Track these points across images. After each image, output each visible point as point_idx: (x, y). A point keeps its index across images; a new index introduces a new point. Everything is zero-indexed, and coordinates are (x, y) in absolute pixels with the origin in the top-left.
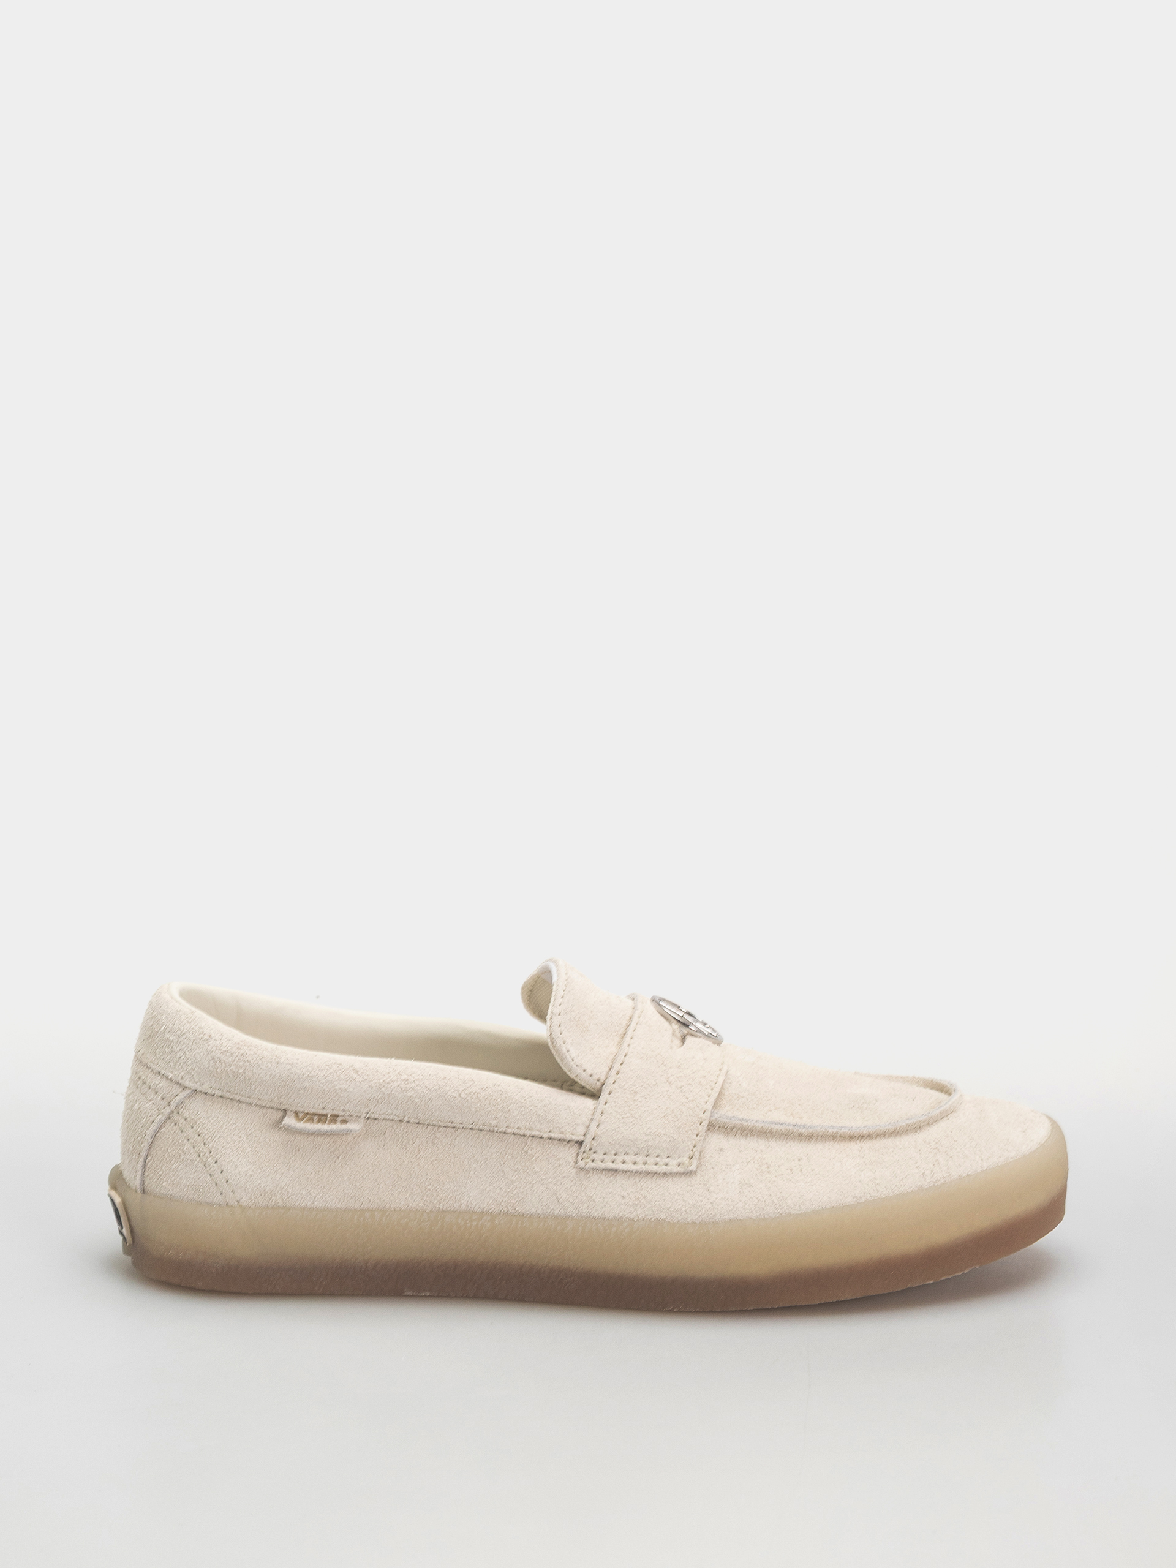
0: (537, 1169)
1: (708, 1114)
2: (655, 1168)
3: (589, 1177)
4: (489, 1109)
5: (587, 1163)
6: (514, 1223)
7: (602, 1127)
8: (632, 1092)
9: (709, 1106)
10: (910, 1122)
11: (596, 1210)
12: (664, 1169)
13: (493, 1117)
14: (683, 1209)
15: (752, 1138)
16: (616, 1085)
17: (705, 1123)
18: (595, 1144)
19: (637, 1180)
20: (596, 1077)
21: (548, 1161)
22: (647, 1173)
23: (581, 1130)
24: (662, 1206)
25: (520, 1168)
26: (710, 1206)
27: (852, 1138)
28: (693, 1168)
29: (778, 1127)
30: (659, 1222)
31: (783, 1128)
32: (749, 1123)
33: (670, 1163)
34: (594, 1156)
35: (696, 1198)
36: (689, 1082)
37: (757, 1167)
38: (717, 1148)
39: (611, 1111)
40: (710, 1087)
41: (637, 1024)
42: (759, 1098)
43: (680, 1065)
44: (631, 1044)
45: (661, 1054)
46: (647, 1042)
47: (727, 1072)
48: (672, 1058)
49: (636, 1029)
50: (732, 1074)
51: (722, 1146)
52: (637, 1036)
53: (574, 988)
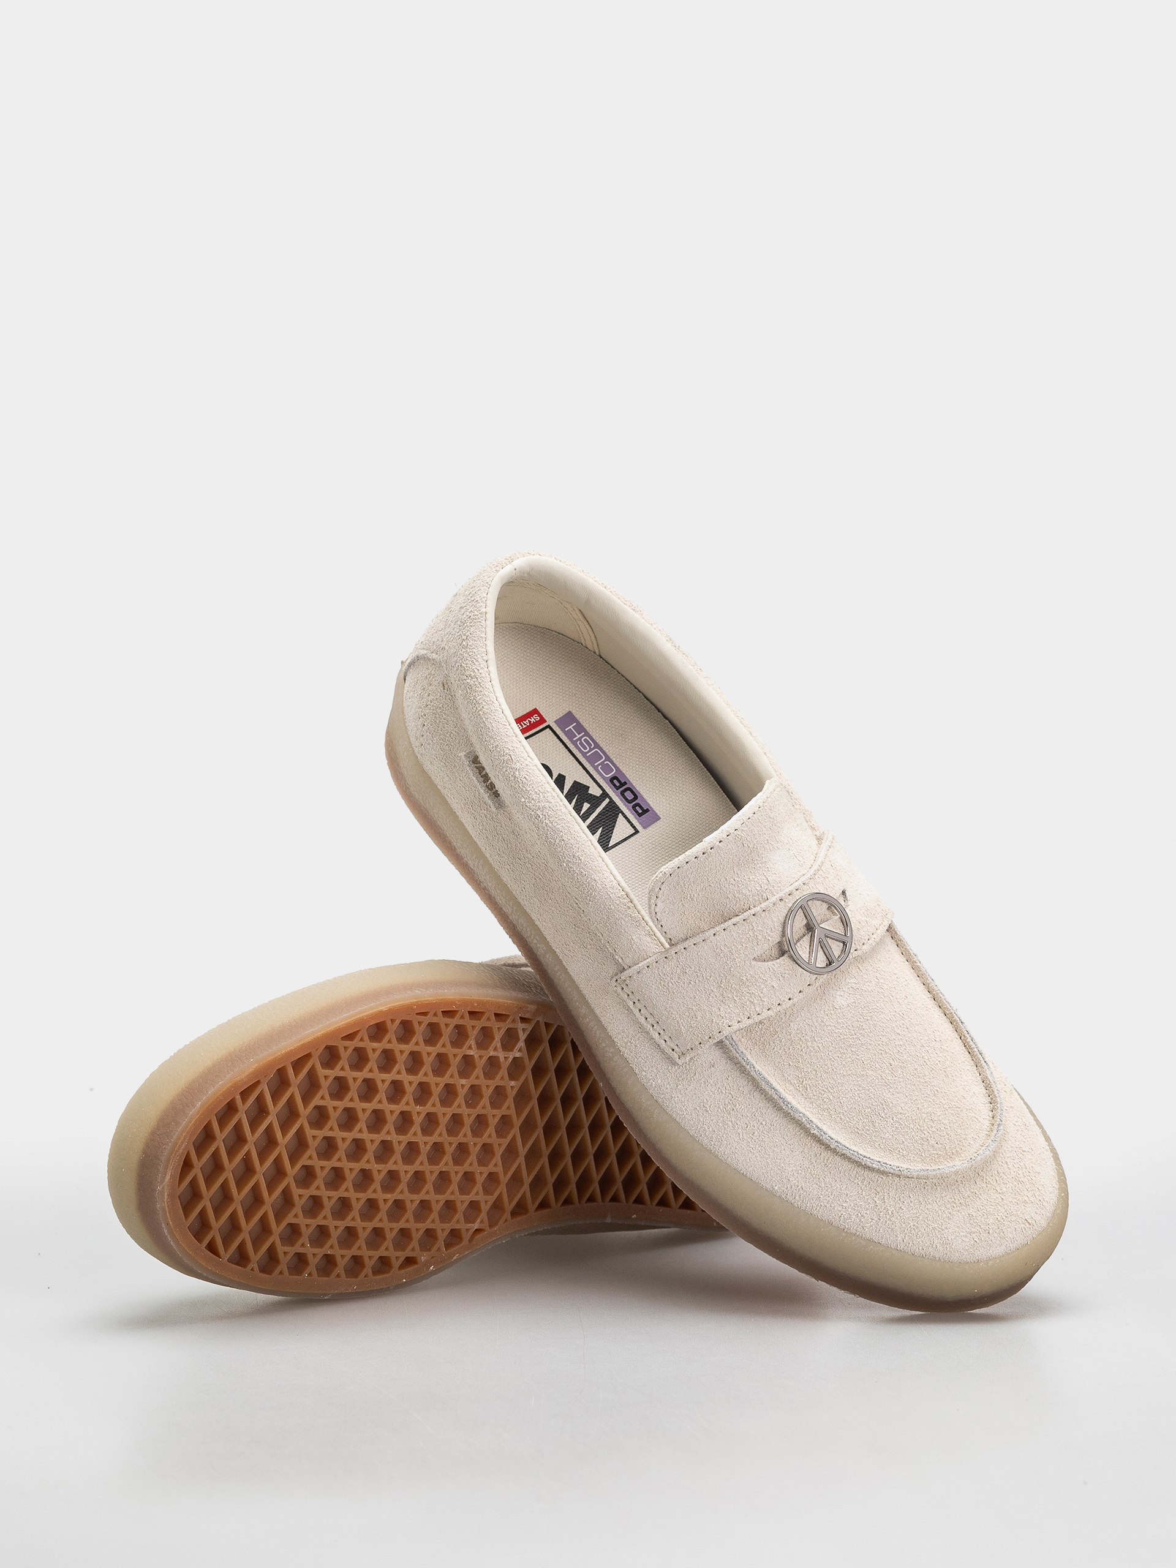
1: (722, 1035)
2: (655, 1035)
3: (614, 996)
5: (616, 987)
7: (640, 974)
12: (661, 1042)
14: (652, 1081)
15: (746, 1077)
18: (629, 980)
19: (640, 1031)
20: (669, 936)
22: (649, 1034)
23: (628, 962)
24: (642, 1064)
26: (670, 1095)
27: (820, 1141)
28: (679, 1060)
29: (767, 1088)
30: (632, 1071)
31: (770, 1091)
32: (748, 1067)
33: (668, 1042)
34: (624, 987)
35: (665, 1083)
36: (735, 998)
37: (727, 1102)
38: (712, 1062)
39: (656, 972)
40: (749, 1015)
41: (744, 920)
42: (793, 1047)
43: (744, 979)
44: (717, 935)
45: (737, 960)
46: (735, 941)
47: (785, 1010)
48: (743, 969)
49: (738, 925)
50: (795, 1010)
51: (718, 1064)
52: (731, 931)
53: (713, 859)
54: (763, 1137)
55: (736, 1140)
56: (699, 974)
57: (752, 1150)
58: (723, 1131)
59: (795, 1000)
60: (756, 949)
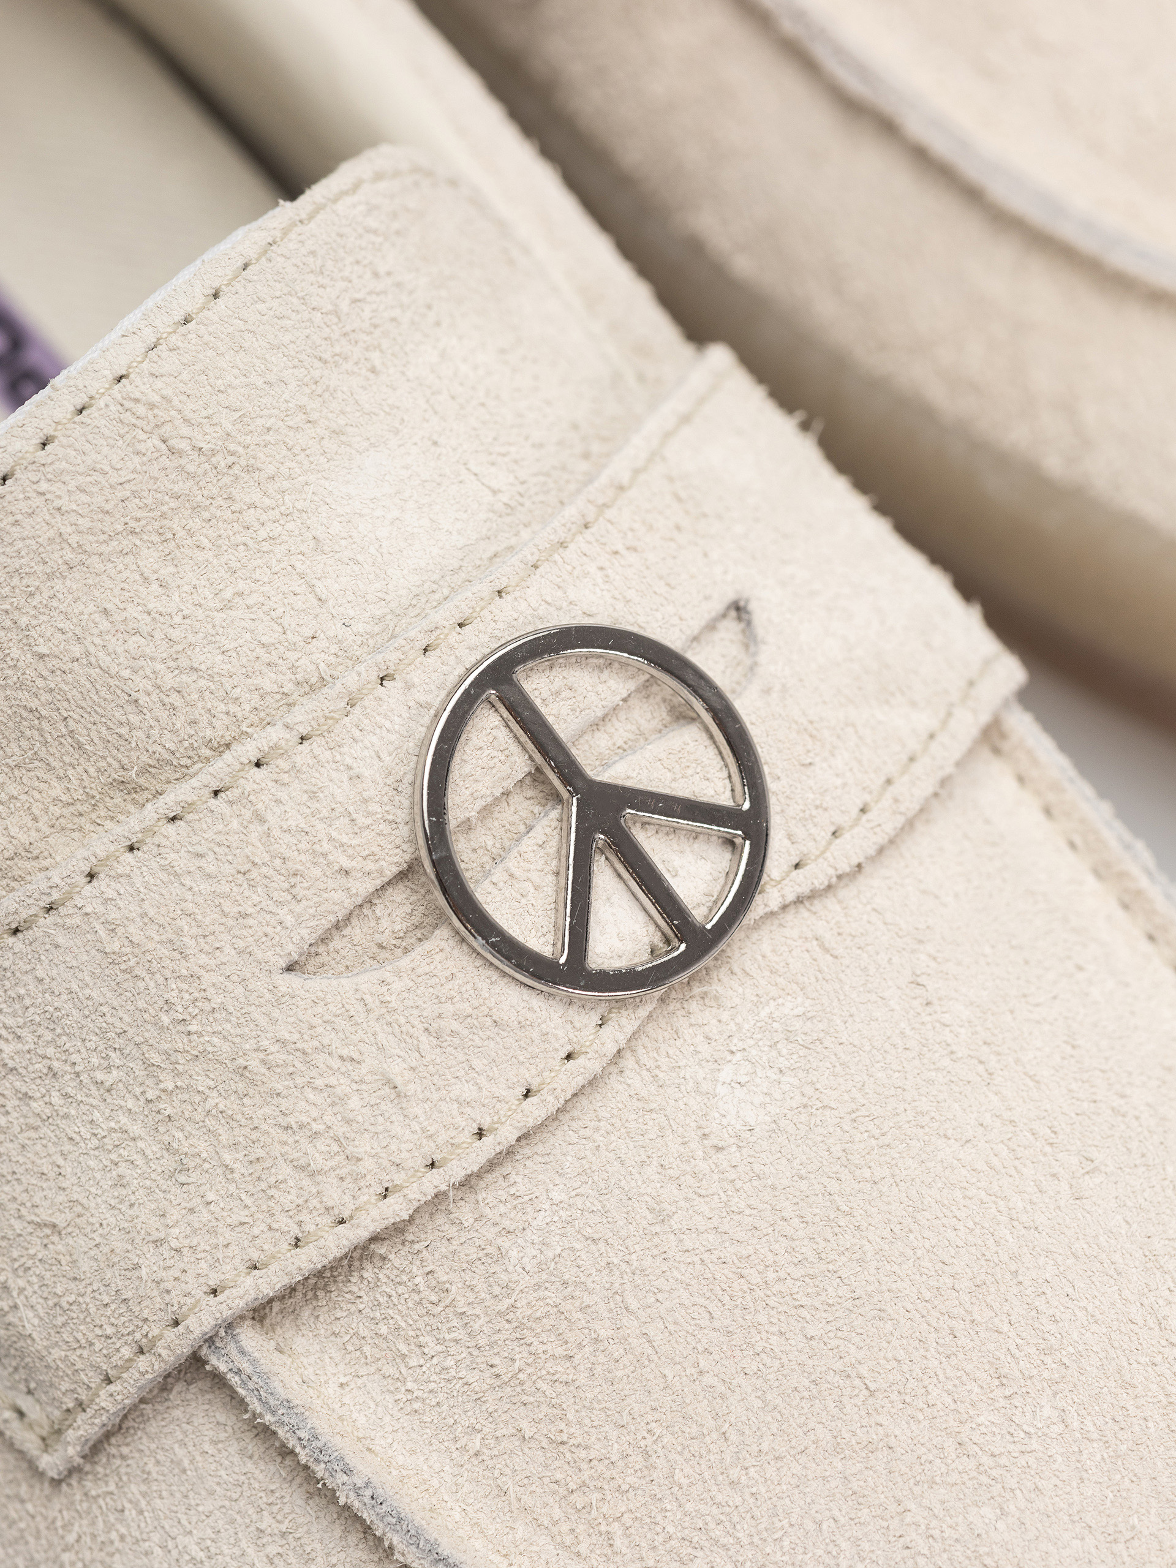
40: (297, 1229)
41: (216, 793)
42: (532, 1349)
43: (254, 1063)
44: (102, 876)
45: (208, 978)
46: (189, 896)
47: (468, 1183)
48: (242, 1020)
49: (189, 817)
50: (519, 1179)
51: (211, 1460)
52: (162, 850)
53: (16, 523)
59: (507, 1134)
60: (289, 920)
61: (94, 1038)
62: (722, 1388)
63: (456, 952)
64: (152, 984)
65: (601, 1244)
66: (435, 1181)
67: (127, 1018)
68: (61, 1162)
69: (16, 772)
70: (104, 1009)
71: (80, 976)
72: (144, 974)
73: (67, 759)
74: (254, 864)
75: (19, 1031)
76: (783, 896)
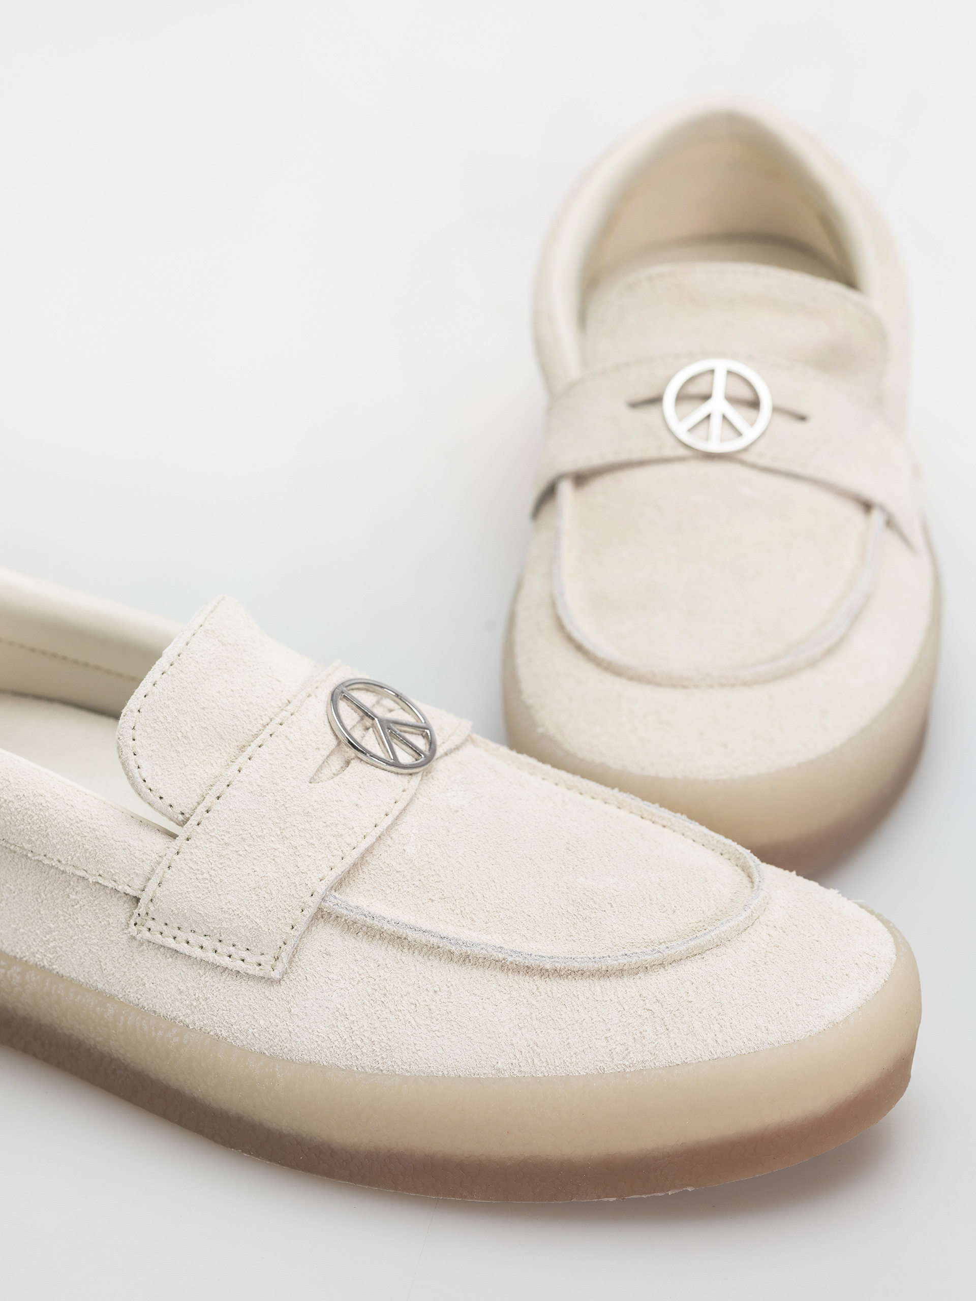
0: (81, 922)
1: (317, 899)
2: (225, 961)
3: (142, 951)
4: (22, 827)
5: (139, 932)
6: (47, 984)
7: (164, 887)
8: (222, 842)
9: (321, 888)
10: (625, 961)
11: (147, 999)
12: (238, 965)
13: (27, 838)
14: (251, 1030)
15: (380, 942)
16: (199, 829)
17: (309, 912)
18: (152, 909)
19: (201, 972)
20: (178, 809)
21: (96, 914)
22: (215, 967)
23: (138, 883)
24: (226, 1017)
25: (61, 913)
26: (287, 1035)
27: (528, 970)
28: (276, 975)
29: (418, 936)
30: (218, 1039)
31: (424, 938)
32: (376, 922)
33: (248, 959)
34: (151, 924)
35: (271, 1020)
36: (311, 841)
37: (370, 990)
38: (322, 949)
39: (184, 866)
40: (341, 854)
41: (271, 735)
42: (424, 875)
43: (310, 810)
44: (243, 768)
45: (287, 790)
46: (273, 766)
47: (389, 829)
48: (302, 799)
49: (265, 743)
50: (401, 830)
51: (332, 947)
52: (260, 755)
53: (186, 667)
54: (445, 1008)
55: (409, 1033)
56: (245, 836)
57: (439, 1034)
58: (385, 1032)
59: (396, 813)
60: (307, 766)
61: (255, 822)
62: (486, 870)
63: (360, 765)
64: (270, 797)
65: (434, 841)
66: (378, 830)
67: (264, 811)
68: (253, 867)
69: (203, 751)
70: (256, 811)
71: (245, 803)
72: (266, 795)
73: (218, 743)
74: (291, 751)
75: (228, 830)
76: (443, 749)
